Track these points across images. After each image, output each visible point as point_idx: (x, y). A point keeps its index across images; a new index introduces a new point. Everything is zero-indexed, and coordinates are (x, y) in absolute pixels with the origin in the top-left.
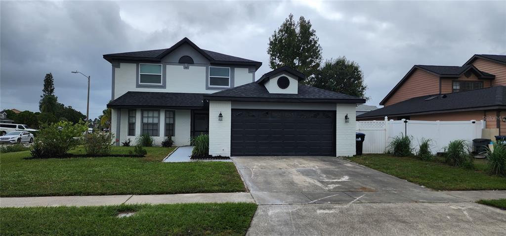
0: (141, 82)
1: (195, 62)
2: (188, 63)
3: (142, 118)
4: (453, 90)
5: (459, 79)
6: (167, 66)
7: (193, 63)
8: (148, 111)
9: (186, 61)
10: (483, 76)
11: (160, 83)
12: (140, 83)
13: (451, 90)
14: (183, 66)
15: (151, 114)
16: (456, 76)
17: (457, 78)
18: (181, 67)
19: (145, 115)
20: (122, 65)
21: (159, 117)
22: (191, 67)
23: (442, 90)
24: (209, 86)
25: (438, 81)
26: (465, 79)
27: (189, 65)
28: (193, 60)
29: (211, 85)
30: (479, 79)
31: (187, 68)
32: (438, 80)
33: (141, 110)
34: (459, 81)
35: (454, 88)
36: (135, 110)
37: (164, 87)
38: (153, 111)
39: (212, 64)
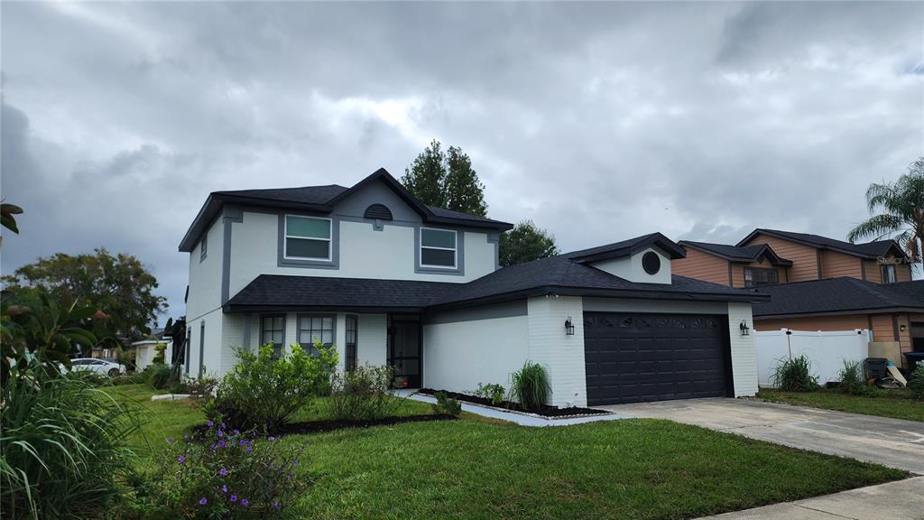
0: (288, 255)
1: (394, 218)
2: (383, 219)
3: (299, 331)
4: (746, 281)
5: (751, 265)
6: (341, 222)
7: (392, 220)
8: (311, 316)
9: (378, 215)
10: (779, 263)
11: (327, 257)
12: (285, 257)
13: (743, 283)
14: (371, 225)
15: (316, 326)
16: (748, 260)
17: (749, 263)
18: (368, 226)
19: (305, 326)
20: (248, 217)
21: (333, 331)
22: (387, 228)
23: (734, 282)
24: (421, 266)
25: (727, 267)
26: (757, 265)
27: (384, 222)
28: (390, 214)
29: (423, 263)
30: (773, 266)
31: (378, 228)
32: (726, 264)
33: (298, 314)
34: (751, 268)
35: (747, 278)
36: (284, 317)
37: (335, 265)
38: (322, 316)
39: (426, 222)
